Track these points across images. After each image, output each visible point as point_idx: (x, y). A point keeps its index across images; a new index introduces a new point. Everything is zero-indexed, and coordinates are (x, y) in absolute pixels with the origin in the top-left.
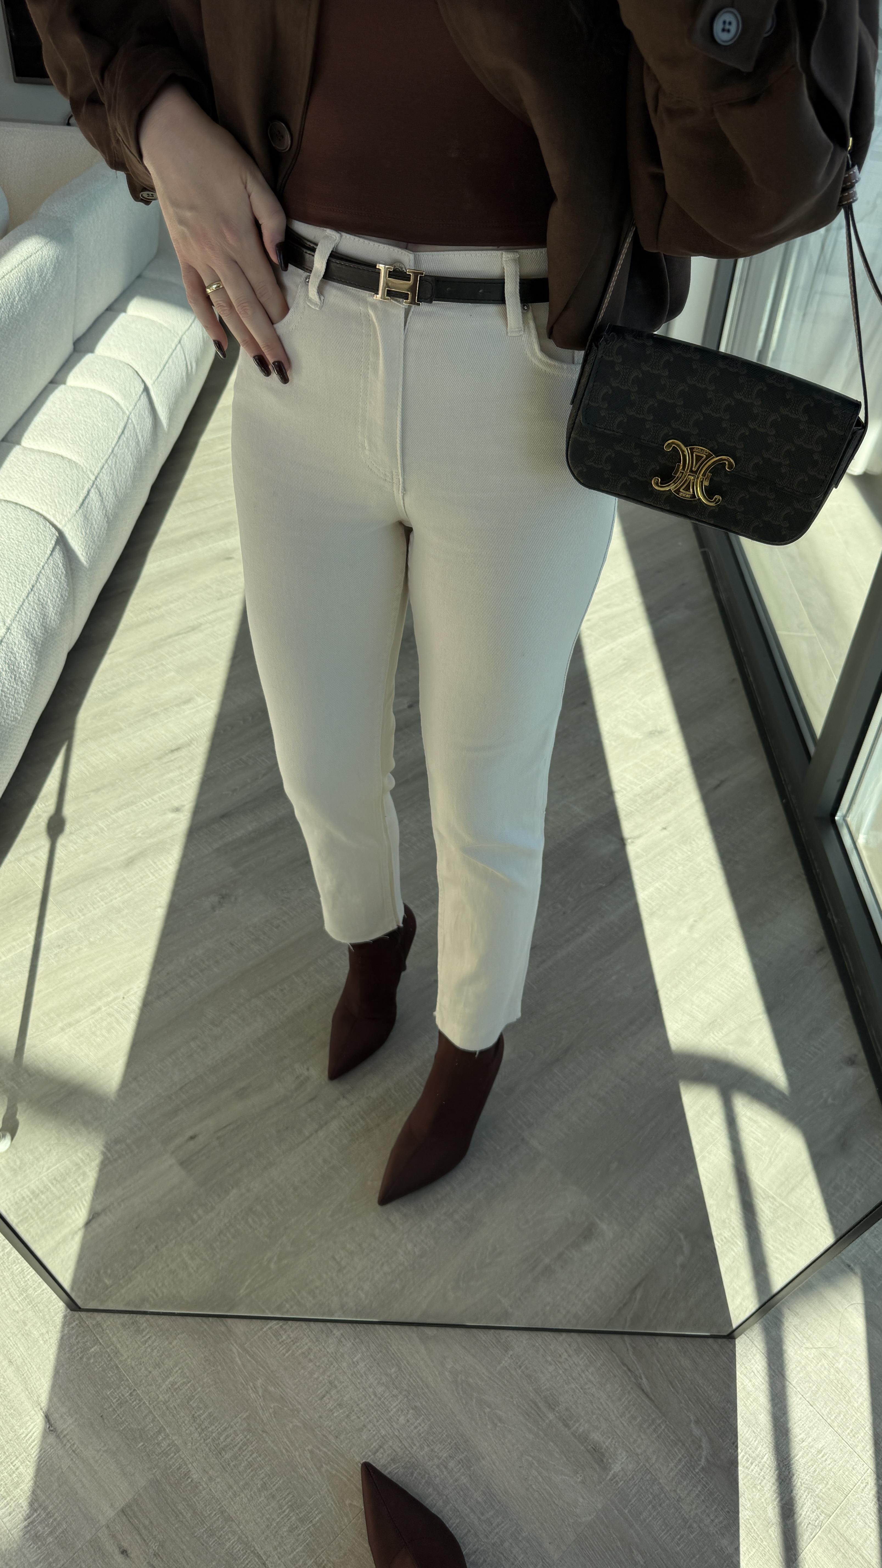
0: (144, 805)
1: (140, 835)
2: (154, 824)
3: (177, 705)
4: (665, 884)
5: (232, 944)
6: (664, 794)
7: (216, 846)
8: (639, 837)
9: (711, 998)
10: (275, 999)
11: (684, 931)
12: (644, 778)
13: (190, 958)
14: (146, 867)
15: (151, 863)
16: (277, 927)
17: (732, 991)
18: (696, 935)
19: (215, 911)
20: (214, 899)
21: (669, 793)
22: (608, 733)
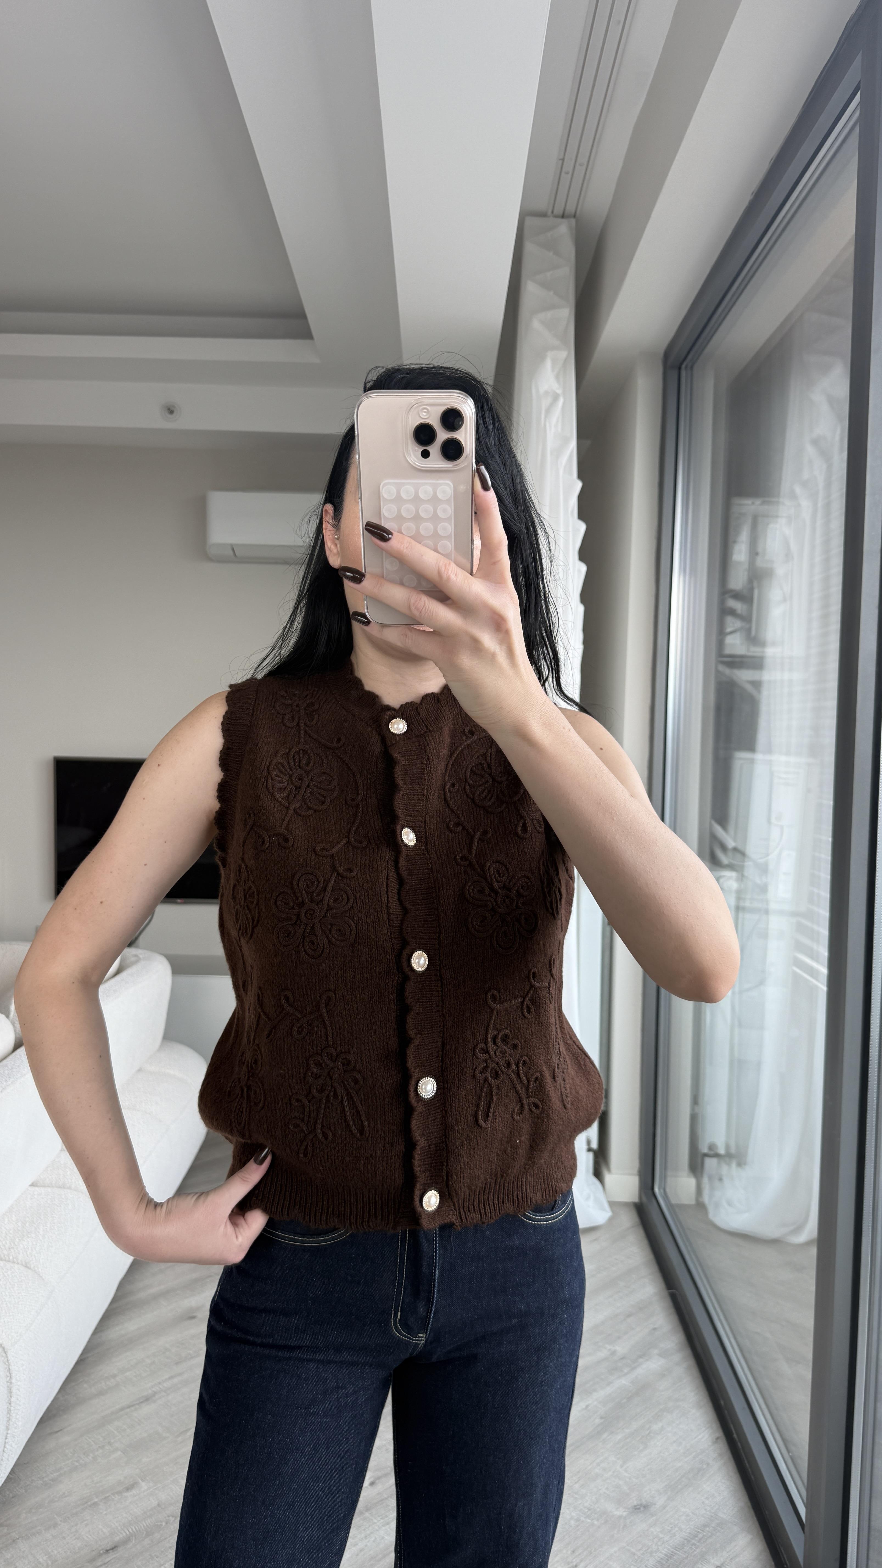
22: (589, 1509)
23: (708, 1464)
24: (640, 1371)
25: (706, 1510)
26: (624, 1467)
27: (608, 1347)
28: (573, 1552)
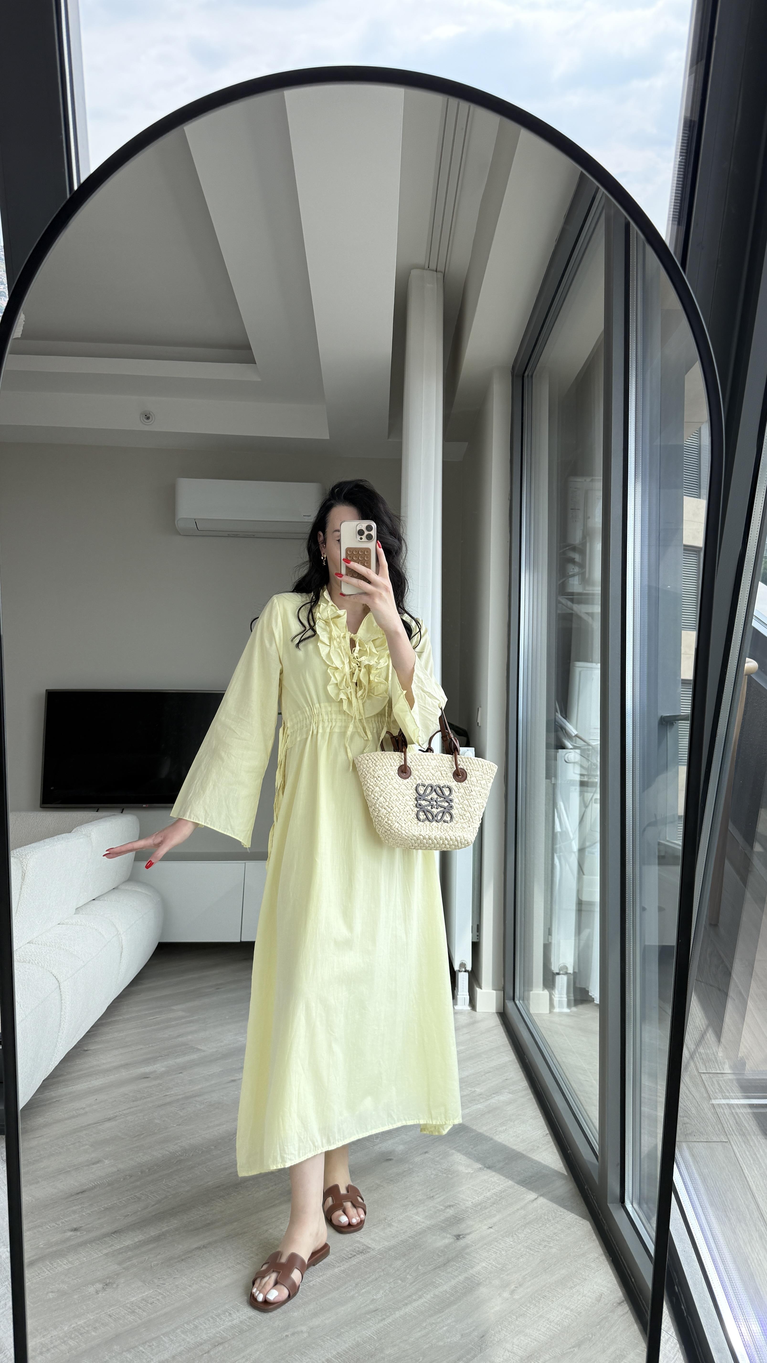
0: (49, 1227)
1: (42, 1246)
2: (54, 1239)
3: (88, 1166)
4: (490, 1264)
5: (110, 1316)
6: (491, 1206)
7: (105, 1251)
8: (469, 1234)
9: (529, 1339)
10: (143, 1352)
11: (506, 1295)
12: (474, 1197)
13: (73, 1326)
14: (44, 1266)
15: (48, 1264)
16: (151, 1304)
17: (548, 1333)
18: (516, 1297)
19: (98, 1294)
20: (99, 1286)
21: (495, 1205)
22: (445, 1170)
23: (538, 1147)
24: (493, 1101)
25: (533, 1169)
26: (474, 1149)
27: (469, 1089)
28: (431, 1190)
